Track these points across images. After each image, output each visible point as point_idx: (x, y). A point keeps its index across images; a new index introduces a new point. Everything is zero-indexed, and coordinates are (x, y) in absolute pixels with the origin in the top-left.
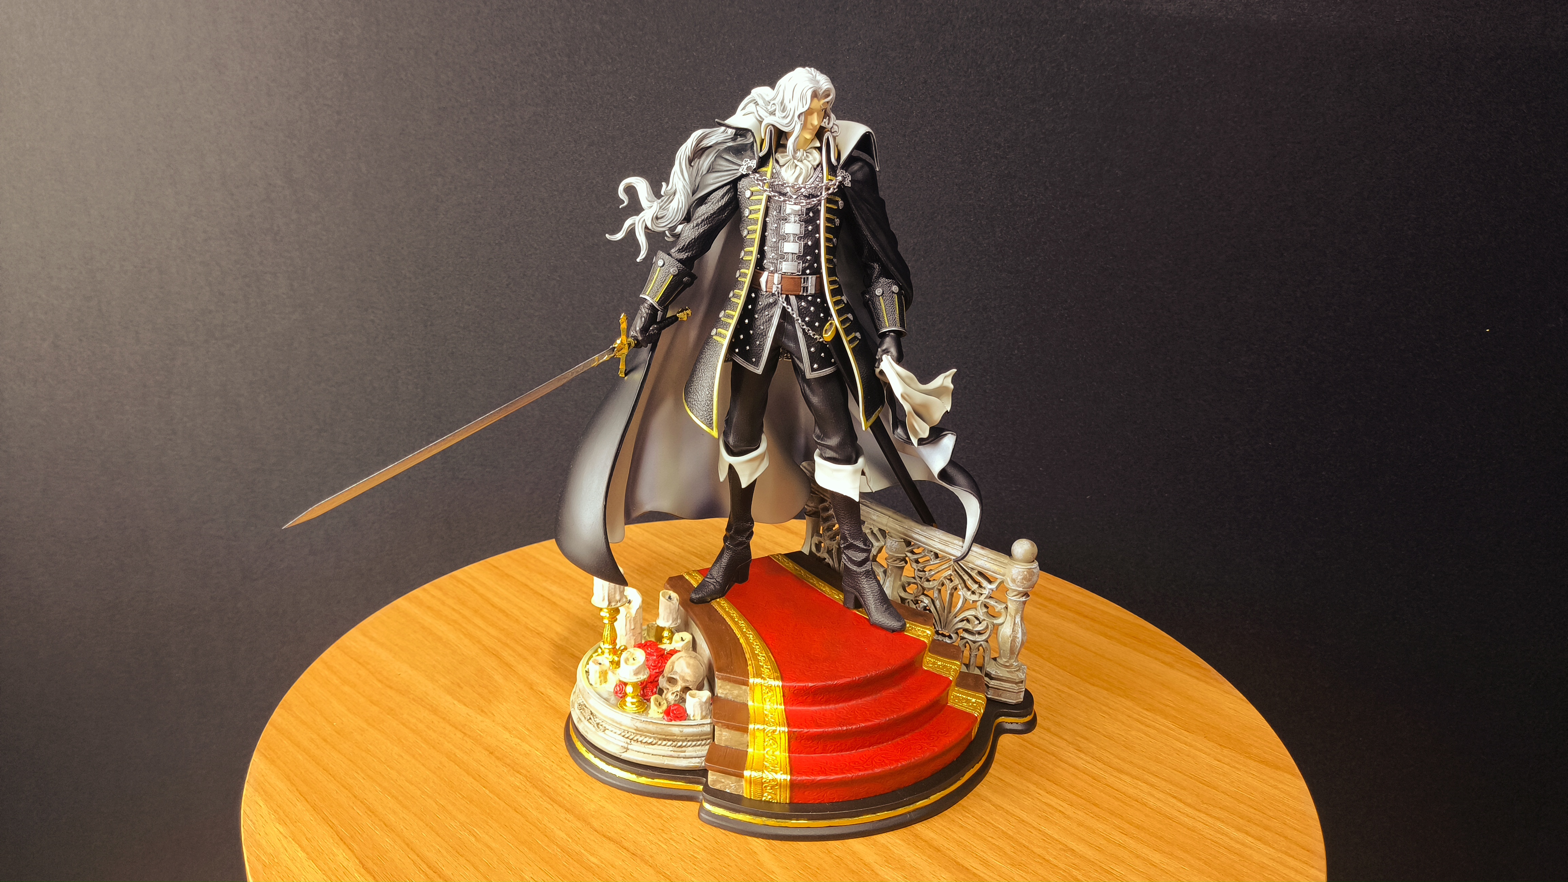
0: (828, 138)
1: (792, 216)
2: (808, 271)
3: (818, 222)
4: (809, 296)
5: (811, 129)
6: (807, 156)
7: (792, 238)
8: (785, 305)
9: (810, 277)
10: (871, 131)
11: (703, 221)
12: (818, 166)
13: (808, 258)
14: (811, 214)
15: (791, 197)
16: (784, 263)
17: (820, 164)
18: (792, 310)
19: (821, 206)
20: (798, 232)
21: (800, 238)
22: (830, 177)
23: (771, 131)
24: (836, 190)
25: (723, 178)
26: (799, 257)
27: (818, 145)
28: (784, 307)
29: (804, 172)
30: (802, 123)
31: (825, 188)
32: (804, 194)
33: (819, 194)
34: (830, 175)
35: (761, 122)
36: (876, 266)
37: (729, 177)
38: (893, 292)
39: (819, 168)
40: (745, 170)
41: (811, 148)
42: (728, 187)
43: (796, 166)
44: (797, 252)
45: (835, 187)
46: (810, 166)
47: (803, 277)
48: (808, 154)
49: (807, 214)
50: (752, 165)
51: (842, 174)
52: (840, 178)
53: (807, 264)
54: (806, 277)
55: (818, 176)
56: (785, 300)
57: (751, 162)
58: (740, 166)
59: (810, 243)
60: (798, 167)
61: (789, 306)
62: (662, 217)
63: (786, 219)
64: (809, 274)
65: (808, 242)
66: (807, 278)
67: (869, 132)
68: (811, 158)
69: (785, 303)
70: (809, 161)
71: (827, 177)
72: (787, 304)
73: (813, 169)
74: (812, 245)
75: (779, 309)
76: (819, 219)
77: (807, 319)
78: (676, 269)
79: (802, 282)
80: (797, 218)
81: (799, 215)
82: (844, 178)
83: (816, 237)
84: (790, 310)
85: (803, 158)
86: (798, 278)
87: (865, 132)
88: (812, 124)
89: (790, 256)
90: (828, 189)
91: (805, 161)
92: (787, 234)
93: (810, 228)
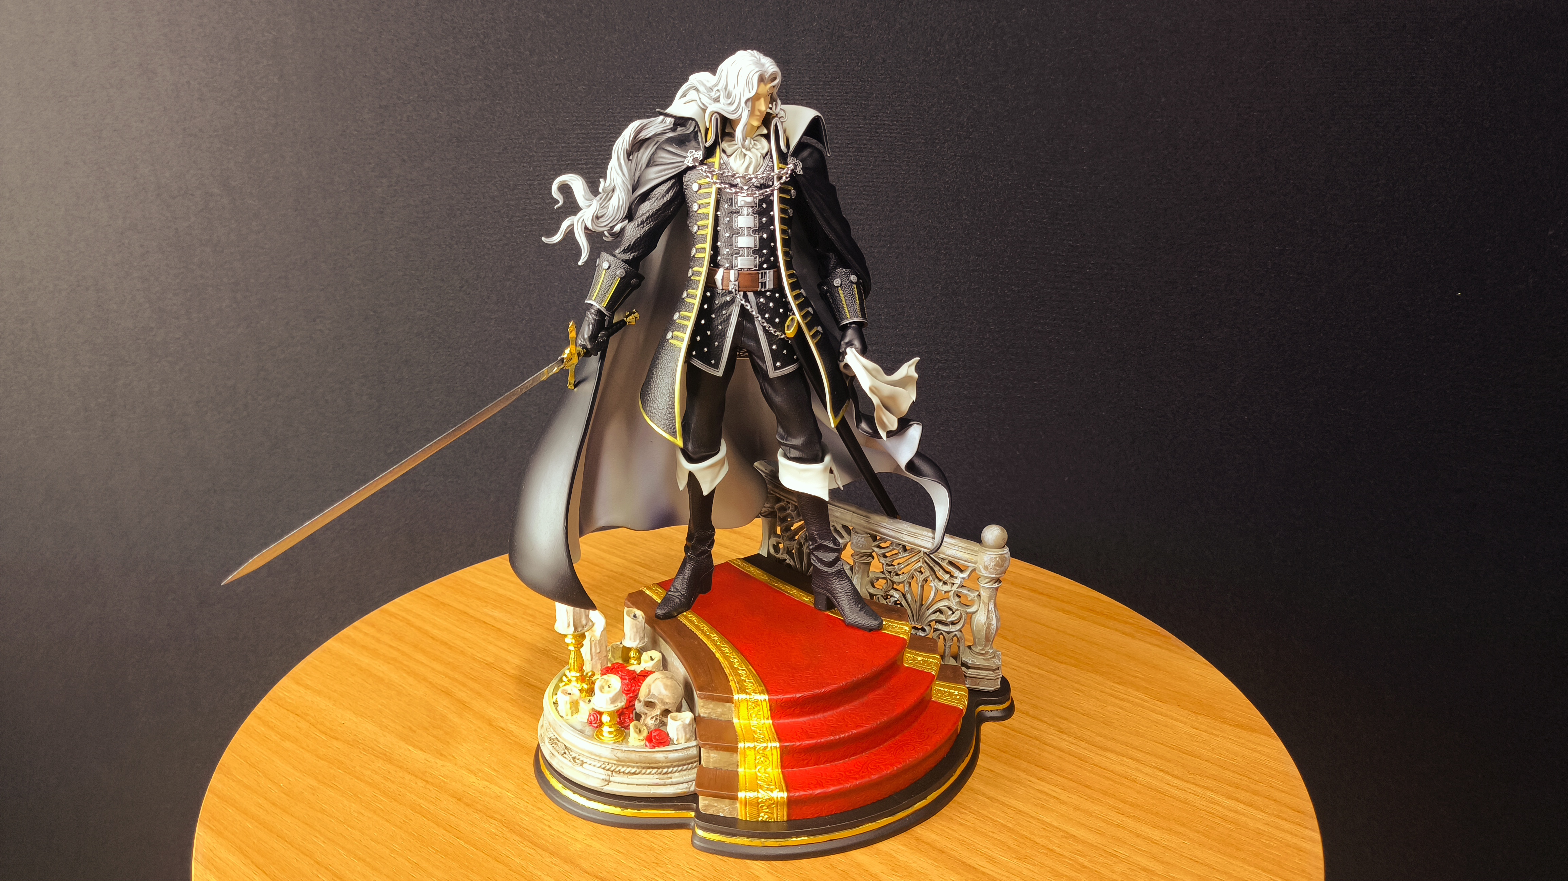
0: (776, 124)
1: (745, 209)
2: (765, 266)
3: (772, 213)
4: (767, 291)
5: (757, 116)
6: (754, 144)
7: (746, 232)
8: (743, 302)
9: (768, 271)
10: (819, 114)
11: (648, 218)
12: (767, 154)
13: (765, 251)
14: (764, 206)
15: (742, 189)
16: (739, 258)
17: (769, 152)
18: (751, 307)
19: (773, 196)
20: (752, 225)
21: (755, 232)
22: (781, 165)
23: (717, 119)
24: (789, 179)
25: (666, 172)
26: (755, 252)
27: (765, 132)
28: (742, 305)
29: (754, 161)
30: (750, 109)
31: (777, 177)
32: (755, 184)
33: (771, 183)
34: (781, 163)
35: (704, 110)
36: (832, 255)
37: (674, 170)
38: (852, 282)
39: (768, 156)
40: (690, 161)
41: (758, 135)
42: (672, 181)
43: (745, 155)
44: (753, 246)
45: (787, 176)
46: (759, 155)
47: (761, 272)
48: (755, 142)
49: (760, 205)
50: (698, 156)
51: (794, 162)
52: (791, 166)
53: (763, 258)
54: (763, 271)
55: (768, 165)
56: (743, 297)
57: (696, 153)
58: (685, 157)
59: (765, 236)
60: (747, 156)
61: (747, 304)
63: (738, 212)
64: (767, 269)
65: (763, 235)
66: (765, 273)
67: (817, 116)
68: (759, 146)
69: (744, 300)
70: (757, 149)
71: (778, 166)
72: (746, 302)
73: (762, 157)
74: (767, 238)
75: (737, 307)
76: (772, 210)
77: (767, 316)
78: (623, 270)
79: (760, 277)
80: (750, 210)
81: (752, 207)
82: (795, 165)
83: (770, 229)
84: (748, 308)
85: (751, 146)
86: (756, 274)
87: (813, 116)
88: (760, 111)
89: (746, 251)
90: (780, 178)
91: (753, 150)
92: (740, 228)
93: (764, 220)
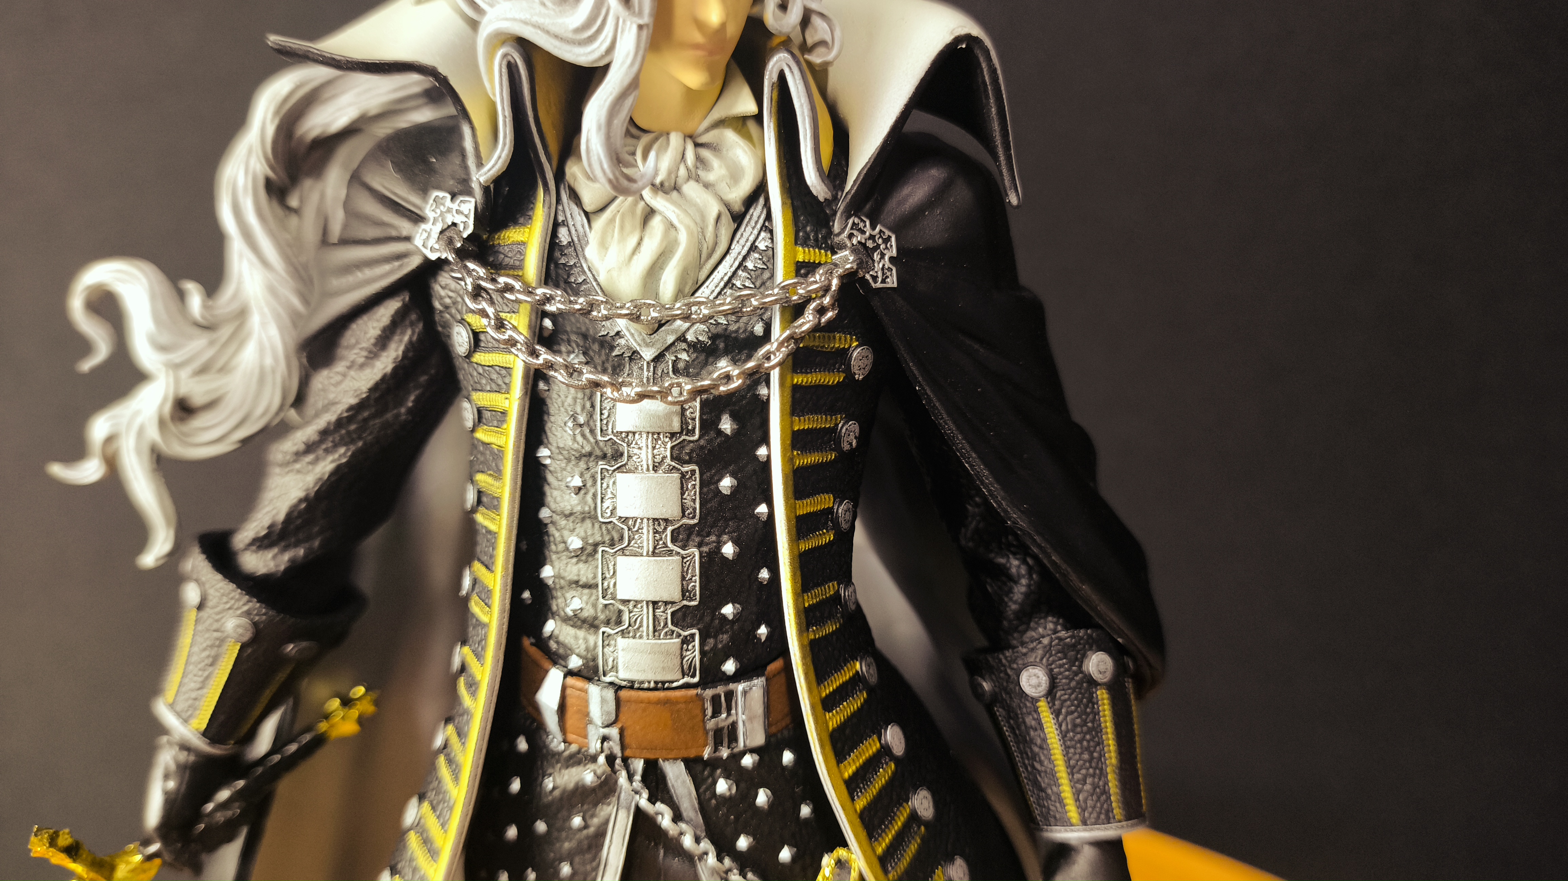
0: (782, 77)
1: (643, 441)
2: (730, 667)
3: (762, 451)
4: (743, 754)
5: (694, 41)
6: (699, 159)
7: (646, 539)
8: (643, 802)
9: (740, 687)
10: (976, 31)
12: (750, 201)
13: (728, 610)
14: (726, 425)
15: (634, 355)
16: (621, 642)
17: (758, 195)
18: (677, 817)
19: (767, 384)
20: (672, 510)
21: (682, 536)
22: (802, 254)
24: (830, 314)
25: (368, 273)
26: (681, 617)
27: (748, 106)
28: (639, 812)
29: (683, 237)
30: (646, 19)
31: (783, 309)
32: (690, 337)
33: (758, 332)
34: (805, 242)
36: (1014, 564)
37: (387, 267)
38: (1092, 682)
39: (757, 211)
40: (432, 242)
41: (721, 123)
42: (392, 306)
43: (650, 212)
44: (676, 595)
45: (827, 300)
46: (714, 208)
47: (709, 693)
48: (705, 153)
49: (709, 424)
50: (458, 219)
51: (859, 238)
52: (843, 258)
53: (725, 637)
54: (720, 690)
55: (753, 248)
56: (644, 779)
57: (455, 206)
58: (417, 218)
59: (728, 550)
60: (656, 222)
61: (660, 806)
62: (210, 405)
63: (618, 455)
64: (737, 677)
65: (719, 544)
66: (730, 695)
67: (968, 38)
68: (717, 170)
69: (645, 794)
70: (707, 186)
71: (790, 254)
72: (652, 800)
73: (726, 219)
74: (738, 556)
75: (622, 814)
76: (765, 440)
77: (743, 843)
78: (245, 621)
79: (709, 712)
80: (665, 449)
81: (673, 435)
82: (865, 252)
83: (757, 518)
84: (666, 821)
85: (682, 172)
86: (688, 701)
87: (948, 39)
89: (646, 616)
90: (796, 312)
91: (689, 189)
92: (625, 520)
93: (726, 483)
